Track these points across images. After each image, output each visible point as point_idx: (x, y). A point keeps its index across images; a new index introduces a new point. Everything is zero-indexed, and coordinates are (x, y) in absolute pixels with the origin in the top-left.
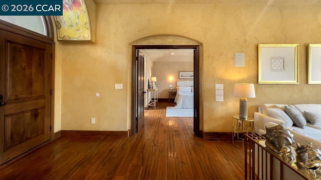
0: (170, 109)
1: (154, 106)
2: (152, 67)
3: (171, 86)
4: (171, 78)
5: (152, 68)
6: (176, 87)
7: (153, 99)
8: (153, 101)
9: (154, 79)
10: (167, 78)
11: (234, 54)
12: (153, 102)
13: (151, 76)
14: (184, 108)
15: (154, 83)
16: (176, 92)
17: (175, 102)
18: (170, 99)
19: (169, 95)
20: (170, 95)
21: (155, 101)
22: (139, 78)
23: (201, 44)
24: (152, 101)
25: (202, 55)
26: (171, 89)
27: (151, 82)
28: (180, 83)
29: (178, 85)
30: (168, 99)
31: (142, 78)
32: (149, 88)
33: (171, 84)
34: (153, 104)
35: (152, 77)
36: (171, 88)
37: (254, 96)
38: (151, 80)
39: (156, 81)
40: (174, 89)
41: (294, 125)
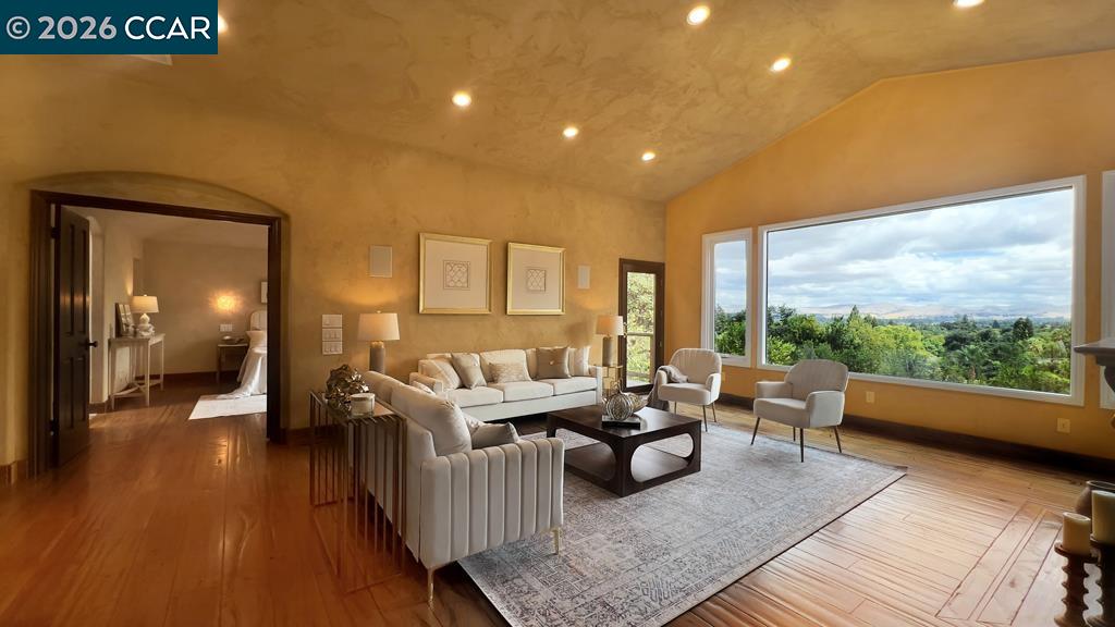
2: (137, 257)
3: (225, 328)
4: (226, 302)
5: (136, 261)
6: (248, 332)
7: (140, 378)
8: (140, 382)
9: (150, 303)
10: (208, 301)
11: (369, 249)
12: (142, 387)
13: (130, 291)
15: (145, 316)
16: (247, 348)
18: (222, 373)
19: (219, 360)
20: (223, 360)
21: (148, 383)
22: (65, 300)
23: (287, 217)
24: (136, 383)
25: (289, 243)
26: (227, 338)
27: (129, 313)
29: (256, 323)
30: (215, 373)
31: (78, 300)
32: (119, 334)
33: (226, 320)
34: (138, 391)
35: (137, 292)
36: (227, 334)
37: (396, 337)
38: (127, 306)
39: (157, 311)
40: (237, 339)
41: (463, 386)
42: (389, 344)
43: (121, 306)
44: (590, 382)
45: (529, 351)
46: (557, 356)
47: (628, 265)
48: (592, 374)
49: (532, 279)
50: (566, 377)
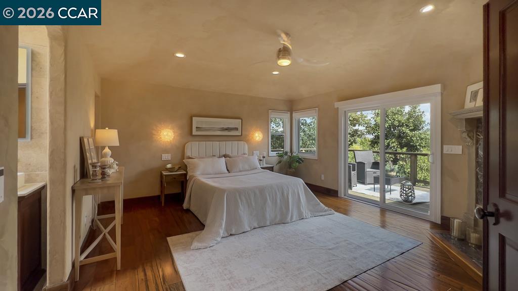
0: (189, 253)
1: (115, 258)
2: (99, 94)
3: (166, 157)
4: (167, 135)
6: (184, 161)
9: (110, 136)
10: (154, 132)
13: (92, 124)
14: (233, 232)
15: (107, 150)
16: (185, 175)
17: (185, 206)
19: (161, 186)
26: (169, 166)
27: (92, 147)
28: (193, 149)
29: (188, 153)
32: (84, 174)
33: (166, 151)
36: (168, 162)
38: (91, 140)
39: (118, 144)
40: (177, 168)
43: (86, 140)
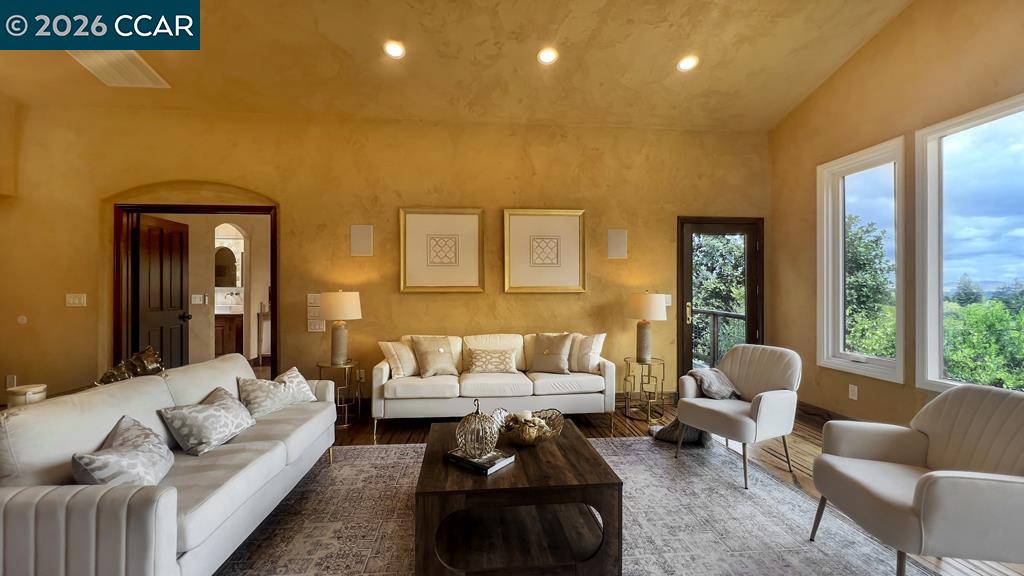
11: (350, 229)
23: (278, 205)
25: (279, 229)
37: (357, 315)
41: (419, 373)
42: (350, 323)
44: (597, 382)
45: (528, 337)
46: (555, 345)
47: (689, 225)
48: (600, 371)
49: (539, 250)
50: (561, 372)
